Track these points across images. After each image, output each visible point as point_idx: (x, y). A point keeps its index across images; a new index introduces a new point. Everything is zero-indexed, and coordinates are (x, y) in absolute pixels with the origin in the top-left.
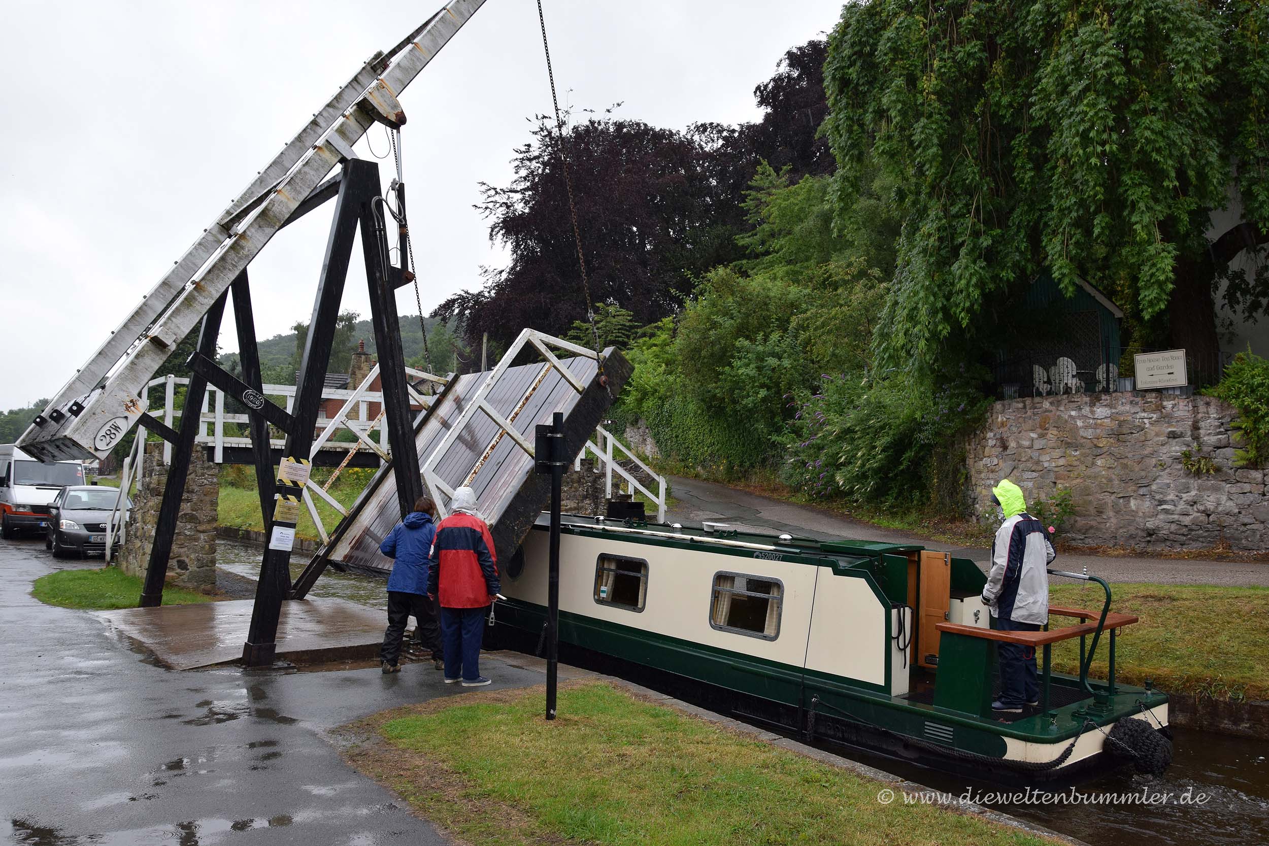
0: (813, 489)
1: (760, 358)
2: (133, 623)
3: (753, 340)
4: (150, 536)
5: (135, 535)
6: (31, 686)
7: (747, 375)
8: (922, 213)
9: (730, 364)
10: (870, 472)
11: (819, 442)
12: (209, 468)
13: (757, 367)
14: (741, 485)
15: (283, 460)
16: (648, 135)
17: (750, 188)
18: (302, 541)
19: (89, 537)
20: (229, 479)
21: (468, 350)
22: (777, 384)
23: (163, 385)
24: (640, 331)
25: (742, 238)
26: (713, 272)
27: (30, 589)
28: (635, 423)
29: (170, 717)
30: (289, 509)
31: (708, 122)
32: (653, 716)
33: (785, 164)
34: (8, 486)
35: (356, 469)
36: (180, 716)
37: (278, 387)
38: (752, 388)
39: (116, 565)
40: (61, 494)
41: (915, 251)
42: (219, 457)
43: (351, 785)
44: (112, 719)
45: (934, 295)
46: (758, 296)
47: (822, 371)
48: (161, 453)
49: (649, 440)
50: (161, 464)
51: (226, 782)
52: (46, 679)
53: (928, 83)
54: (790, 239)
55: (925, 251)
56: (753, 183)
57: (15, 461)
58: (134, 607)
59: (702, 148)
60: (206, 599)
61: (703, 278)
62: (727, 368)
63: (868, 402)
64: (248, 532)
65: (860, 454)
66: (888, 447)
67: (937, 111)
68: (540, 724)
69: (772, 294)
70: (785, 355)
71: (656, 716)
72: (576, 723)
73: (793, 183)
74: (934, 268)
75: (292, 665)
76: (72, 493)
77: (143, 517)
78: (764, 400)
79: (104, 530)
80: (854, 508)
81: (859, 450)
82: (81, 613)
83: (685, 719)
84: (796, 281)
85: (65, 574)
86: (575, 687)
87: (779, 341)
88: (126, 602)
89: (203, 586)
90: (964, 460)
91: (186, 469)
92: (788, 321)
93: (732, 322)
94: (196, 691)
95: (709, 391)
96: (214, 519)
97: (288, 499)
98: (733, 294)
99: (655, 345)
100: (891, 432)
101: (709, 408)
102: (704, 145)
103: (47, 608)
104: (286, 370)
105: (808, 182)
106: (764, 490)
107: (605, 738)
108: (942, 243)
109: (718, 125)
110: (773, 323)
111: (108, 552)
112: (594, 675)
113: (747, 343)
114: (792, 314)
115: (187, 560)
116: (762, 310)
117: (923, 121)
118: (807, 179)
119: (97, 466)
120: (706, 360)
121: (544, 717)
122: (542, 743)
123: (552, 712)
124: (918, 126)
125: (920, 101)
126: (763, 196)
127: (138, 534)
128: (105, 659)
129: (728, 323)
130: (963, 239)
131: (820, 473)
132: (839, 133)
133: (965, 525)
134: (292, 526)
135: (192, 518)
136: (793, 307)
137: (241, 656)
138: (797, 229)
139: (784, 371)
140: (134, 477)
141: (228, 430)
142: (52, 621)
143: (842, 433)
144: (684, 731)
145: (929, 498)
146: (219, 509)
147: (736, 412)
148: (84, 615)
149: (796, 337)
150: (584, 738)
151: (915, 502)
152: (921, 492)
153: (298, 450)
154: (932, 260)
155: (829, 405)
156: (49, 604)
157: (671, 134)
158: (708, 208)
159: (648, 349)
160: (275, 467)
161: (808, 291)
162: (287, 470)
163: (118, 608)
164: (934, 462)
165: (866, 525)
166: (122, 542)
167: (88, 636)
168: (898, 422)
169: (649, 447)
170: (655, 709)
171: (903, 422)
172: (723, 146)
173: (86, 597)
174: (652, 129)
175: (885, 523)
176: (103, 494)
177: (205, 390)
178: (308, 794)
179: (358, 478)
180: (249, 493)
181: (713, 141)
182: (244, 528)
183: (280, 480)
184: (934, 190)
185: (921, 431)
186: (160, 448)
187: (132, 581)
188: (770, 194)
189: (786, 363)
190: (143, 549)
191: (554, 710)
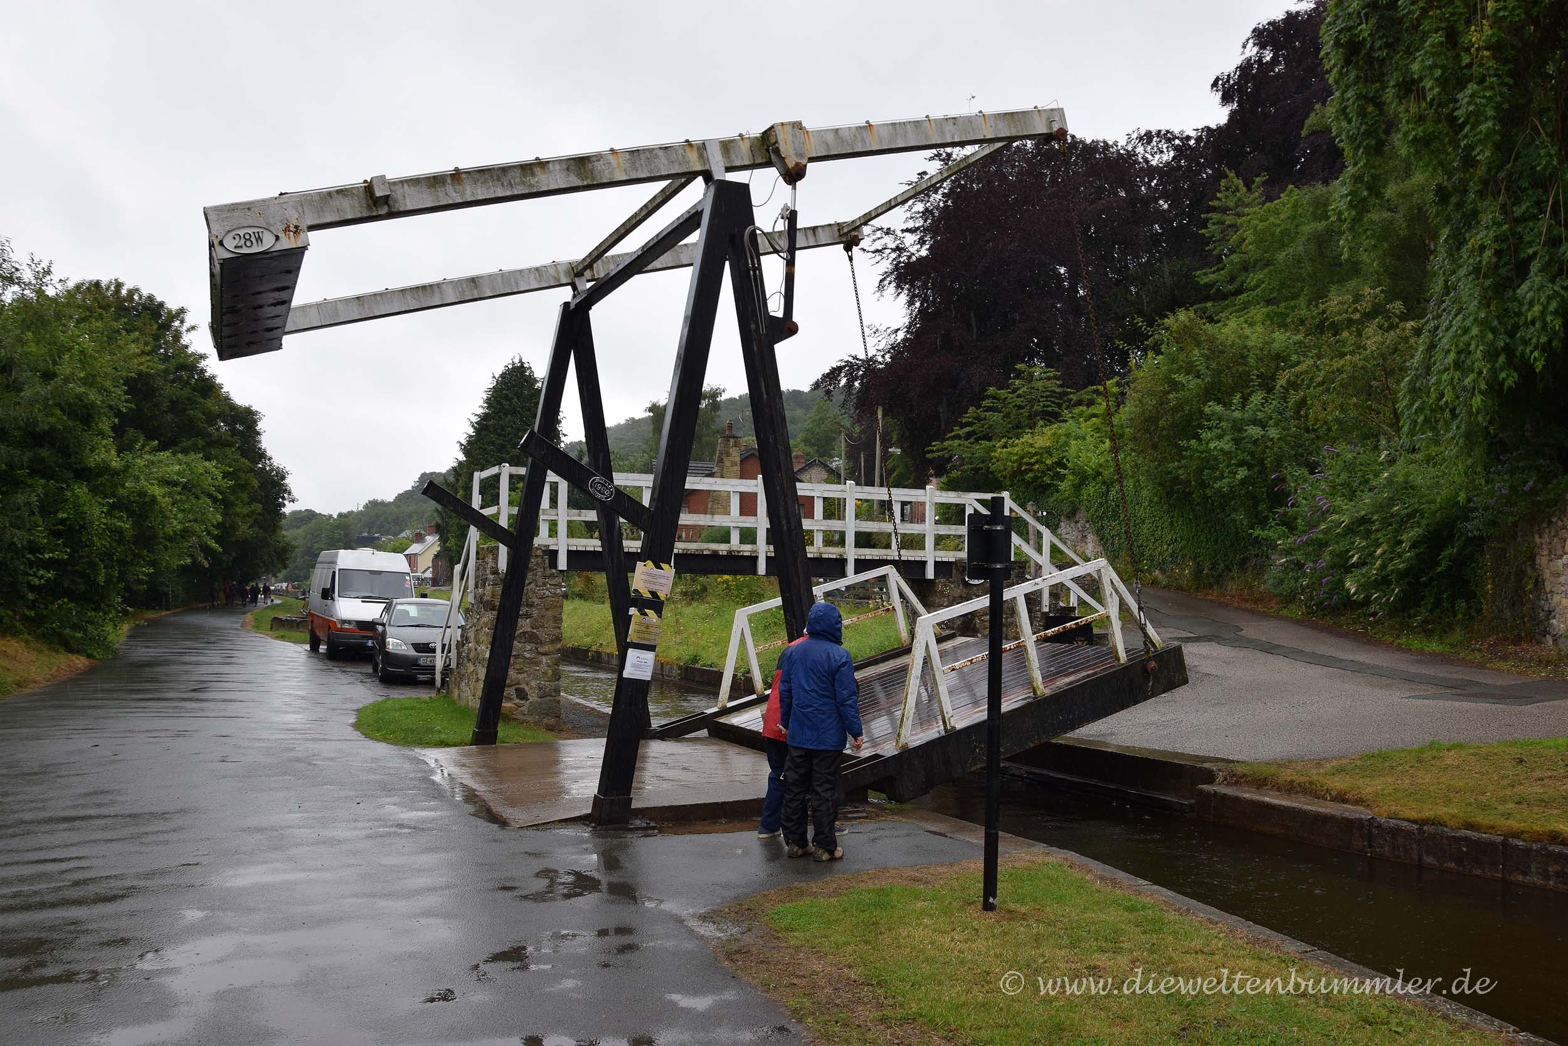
0: (1312, 599)
1: (1238, 427)
2: (463, 765)
3: (1227, 405)
4: (484, 659)
5: (468, 657)
6: (347, 841)
7: (1221, 450)
8: (1471, 218)
9: (1197, 437)
10: (1394, 575)
11: (1321, 536)
12: (552, 576)
13: (1232, 440)
14: (1214, 595)
15: (639, 564)
16: (1077, 149)
17: (1214, 209)
18: (662, 664)
19: (417, 658)
20: (577, 589)
21: (857, 429)
22: (1261, 462)
23: (497, 477)
24: (1074, 397)
25: (1205, 274)
26: (1172, 318)
27: (352, 720)
28: (1072, 515)
29: (504, 888)
30: (647, 627)
31: (1154, 130)
32: (1127, 909)
33: (1258, 175)
34: (333, 599)
35: (726, 577)
36: (515, 888)
37: (631, 476)
38: (1228, 467)
39: (447, 693)
40: (388, 609)
41: (1462, 272)
42: (562, 563)
43: (729, 995)
44: (435, 889)
45: (1493, 330)
46: (1232, 346)
47: (1320, 443)
48: (496, 559)
49: (1090, 537)
50: (495, 572)
51: (569, 983)
52: (365, 832)
53: (1478, 35)
54: (1270, 272)
55: (1477, 271)
56: (1215, 203)
57: (340, 570)
58: (466, 744)
59: (1146, 161)
60: (549, 736)
61: (1158, 326)
62: (1193, 442)
63: (1390, 482)
64: (598, 654)
65: (1379, 551)
66: (1419, 542)
67: (1492, 72)
68: (975, 916)
69: (1250, 343)
70: (1271, 422)
71: (1131, 909)
72: (1024, 917)
73: (1270, 199)
74: (1490, 293)
75: (652, 824)
76: (399, 607)
77: (476, 636)
78: (1243, 482)
79: (434, 651)
80: (1370, 623)
81: (1378, 546)
82: (407, 752)
83: (1172, 916)
84: (1283, 326)
85: (390, 702)
86: (1017, 865)
87: (1262, 404)
88: (458, 739)
89: (546, 721)
90: (1532, 558)
91: (524, 578)
92: (1273, 378)
93: (1199, 381)
94: (535, 855)
95: (1170, 473)
96: (558, 639)
97: (646, 614)
98: (1198, 344)
99: (1095, 416)
100: (1424, 522)
101: (1169, 494)
102: (1150, 157)
103: (370, 743)
104: (641, 459)
105: (1292, 197)
106: (1246, 601)
107: (1066, 941)
108: (1500, 258)
109: (1168, 132)
110: (1252, 380)
111: (438, 677)
112: (1041, 848)
113: (1219, 408)
114: (1278, 368)
115: (527, 688)
116: (1239, 364)
117: (1472, 87)
118: (1291, 191)
119: (431, 576)
120: (1164, 433)
121: (980, 907)
122: (980, 945)
123: (991, 900)
124: (1463, 97)
125: (1466, 60)
126: (1229, 220)
127: (471, 656)
128: (431, 810)
129: (1193, 383)
130: (1534, 249)
131: (1322, 578)
132: (1346, 117)
133: (1536, 648)
134: (651, 648)
135: (532, 638)
136: (1279, 359)
137: (589, 811)
138: (1281, 256)
139: (1269, 444)
140: (466, 588)
141: (573, 530)
142: (374, 760)
143: (1353, 523)
144: (1175, 933)
145: (1479, 611)
146: (564, 625)
147: (1206, 498)
148: (410, 753)
149: (1285, 399)
150: (1038, 940)
151: (1460, 616)
152: (1467, 602)
153: (657, 552)
154: (1488, 282)
155: (1334, 487)
156: (372, 739)
157: (1106, 146)
158: (1156, 239)
159: (1086, 421)
160: (629, 575)
161: (1300, 337)
162: (643, 577)
163: (447, 745)
164: (1488, 560)
165: (1390, 647)
166: (453, 665)
167: (411, 779)
168: (1432, 506)
169: (1090, 546)
170: (1130, 900)
171: (1441, 508)
172: (1174, 158)
173: (412, 731)
174: (1082, 142)
175: (1416, 645)
176: (433, 608)
177: (544, 482)
178: (673, 1004)
179: (728, 588)
180: (600, 606)
181: (1162, 152)
182: (594, 648)
183: (636, 591)
184: (1487, 187)
185: (1467, 519)
186: (494, 552)
187: (464, 712)
188: (1239, 215)
189: (1273, 433)
190: (477, 674)
191: (994, 897)
